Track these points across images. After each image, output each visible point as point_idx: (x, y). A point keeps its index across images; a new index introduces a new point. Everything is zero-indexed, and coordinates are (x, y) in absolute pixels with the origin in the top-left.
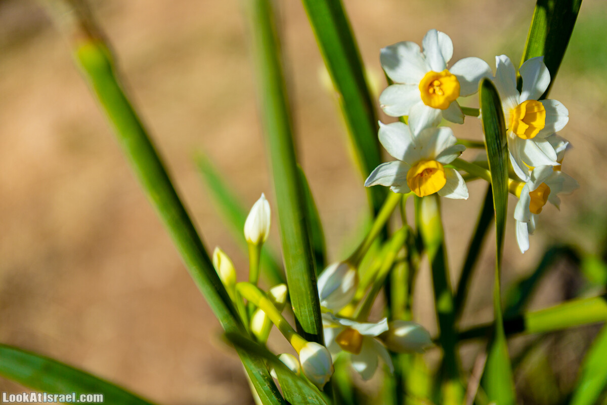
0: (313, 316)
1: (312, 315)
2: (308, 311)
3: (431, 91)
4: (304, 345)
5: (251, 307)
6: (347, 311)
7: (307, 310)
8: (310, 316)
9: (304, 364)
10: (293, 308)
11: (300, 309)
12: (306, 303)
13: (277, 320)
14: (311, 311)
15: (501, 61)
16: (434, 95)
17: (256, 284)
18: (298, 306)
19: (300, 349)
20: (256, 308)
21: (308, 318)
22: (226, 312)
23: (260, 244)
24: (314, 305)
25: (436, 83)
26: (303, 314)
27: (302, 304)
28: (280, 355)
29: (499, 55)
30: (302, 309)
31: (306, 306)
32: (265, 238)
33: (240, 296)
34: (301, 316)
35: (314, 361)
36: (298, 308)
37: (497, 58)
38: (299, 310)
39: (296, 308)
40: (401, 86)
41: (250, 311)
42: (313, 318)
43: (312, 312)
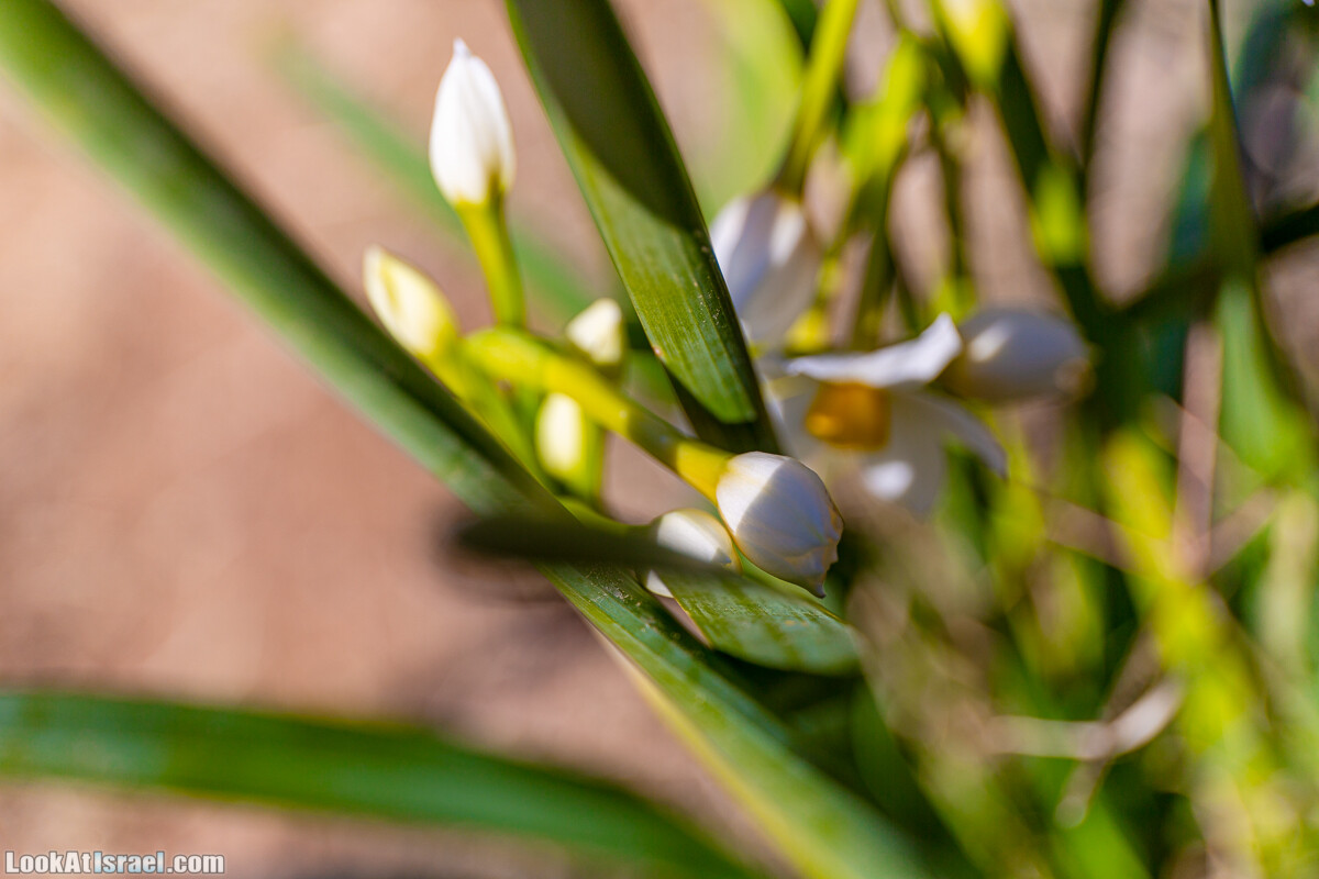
0: (725, 355)
1: (720, 354)
2: (707, 343)
4: (724, 470)
5: (528, 400)
6: (807, 332)
7: (701, 341)
8: (715, 361)
9: (741, 527)
10: (658, 351)
11: (680, 348)
12: (692, 320)
13: (616, 415)
14: (715, 342)
17: (520, 326)
18: (670, 339)
19: (715, 483)
20: (542, 397)
21: (712, 364)
22: (451, 443)
23: (497, 200)
24: (721, 319)
26: (691, 359)
27: (684, 329)
28: (657, 522)
30: (687, 343)
31: (697, 331)
32: (508, 179)
33: (482, 376)
34: (689, 367)
35: (771, 511)
36: (674, 346)
38: (678, 352)
39: (667, 349)
41: (526, 409)
42: (727, 365)
43: (721, 345)
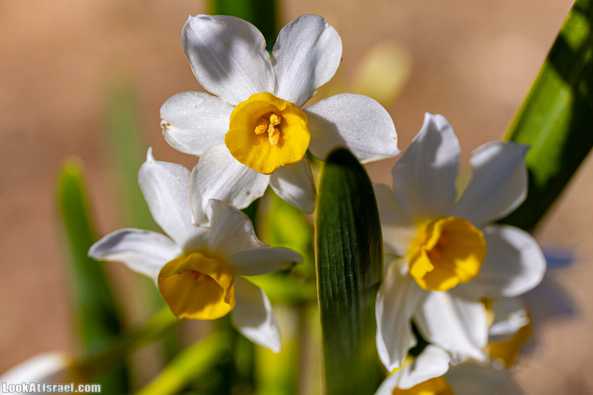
3: (258, 130)
15: (432, 125)
16: (262, 140)
25: (274, 119)
29: (433, 113)
37: (428, 117)
40: (210, 99)
